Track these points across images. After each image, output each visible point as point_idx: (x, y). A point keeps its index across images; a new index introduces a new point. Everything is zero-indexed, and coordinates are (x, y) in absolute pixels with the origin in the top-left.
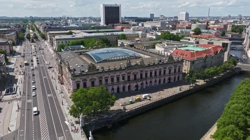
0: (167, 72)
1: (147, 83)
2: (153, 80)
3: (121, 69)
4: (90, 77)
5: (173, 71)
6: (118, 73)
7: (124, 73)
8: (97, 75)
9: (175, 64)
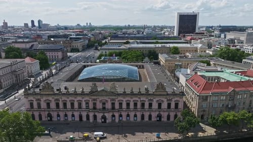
0: (155, 106)
1: (121, 116)
2: (132, 114)
3: (83, 94)
4: (45, 98)
5: (164, 106)
6: (79, 98)
7: (87, 98)
8: (53, 96)
9: (168, 96)
